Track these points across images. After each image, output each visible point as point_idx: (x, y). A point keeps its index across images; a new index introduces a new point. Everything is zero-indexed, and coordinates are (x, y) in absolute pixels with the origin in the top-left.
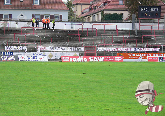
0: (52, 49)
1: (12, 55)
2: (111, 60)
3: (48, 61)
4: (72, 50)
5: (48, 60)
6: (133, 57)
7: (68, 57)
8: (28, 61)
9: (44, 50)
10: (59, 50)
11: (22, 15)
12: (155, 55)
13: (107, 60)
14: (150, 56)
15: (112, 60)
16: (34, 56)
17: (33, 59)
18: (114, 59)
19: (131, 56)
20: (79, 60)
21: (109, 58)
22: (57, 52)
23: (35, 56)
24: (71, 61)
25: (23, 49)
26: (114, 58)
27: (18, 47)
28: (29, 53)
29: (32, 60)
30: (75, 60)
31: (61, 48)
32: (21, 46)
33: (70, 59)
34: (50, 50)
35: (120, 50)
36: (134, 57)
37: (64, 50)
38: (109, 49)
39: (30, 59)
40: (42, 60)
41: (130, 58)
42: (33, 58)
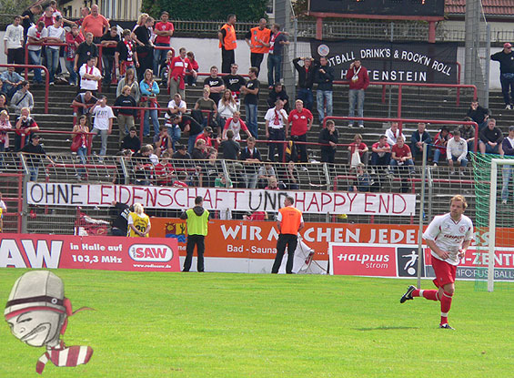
2: (105, 259)
6: (248, 243)
12: (382, 236)
13: (81, 259)
14: (352, 240)
15: (114, 259)
18: (124, 254)
19: (237, 241)
21: (96, 247)
26: (126, 249)
35: (174, 199)
36: (256, 243)
38: (106, 191)
41: (230, 248)
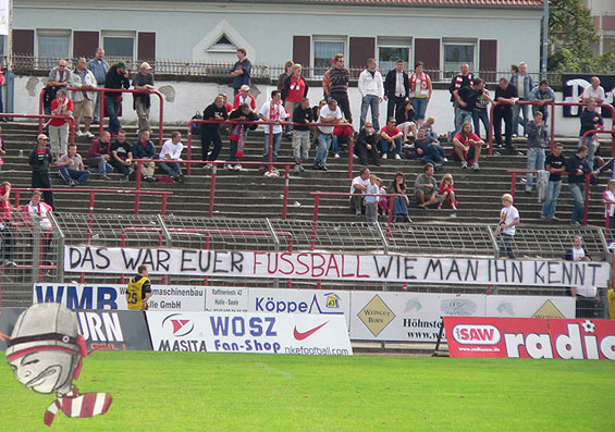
0: (384, 272)
1: (107, 307)
3: (354, 350)
4: (528, 280)
5: (349, 347)
7: (489, 328)
8: (211, 348)
9: (332, 275)
10: (434, 277)
11: (224, 40)
16: (256, 315)
17: (248, 336)
20: (568, 347)
22: (423, 290)
23: (262, 315)
24: (513, 352)
25: (186, 265)
27: (154, 251)
28: (226, 298)
29: (240, 341)
30: (538, 345)
31: (446, 263)
32: (175, 245)
33: (502, 344)
34: (374, 277)
37: (470, 280)
39: (230, 339)
40: (307, 343)
42: (248, 328)
